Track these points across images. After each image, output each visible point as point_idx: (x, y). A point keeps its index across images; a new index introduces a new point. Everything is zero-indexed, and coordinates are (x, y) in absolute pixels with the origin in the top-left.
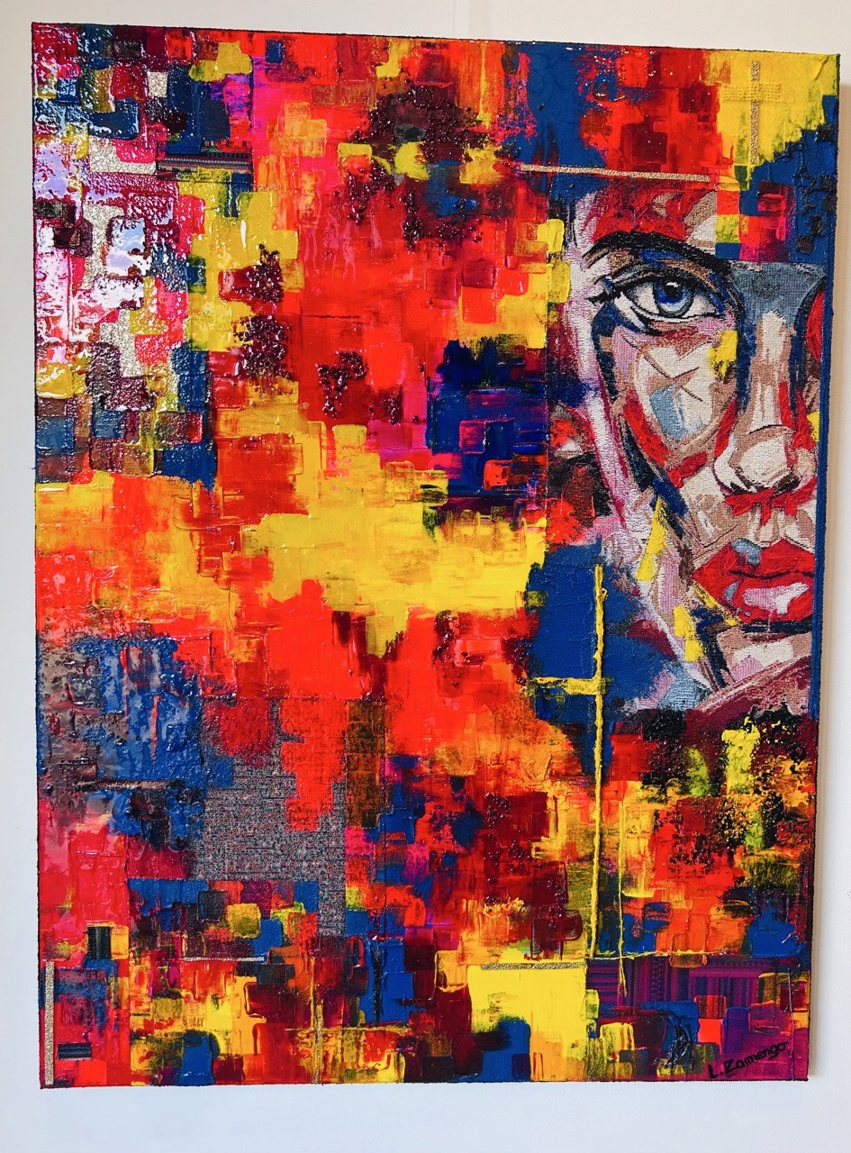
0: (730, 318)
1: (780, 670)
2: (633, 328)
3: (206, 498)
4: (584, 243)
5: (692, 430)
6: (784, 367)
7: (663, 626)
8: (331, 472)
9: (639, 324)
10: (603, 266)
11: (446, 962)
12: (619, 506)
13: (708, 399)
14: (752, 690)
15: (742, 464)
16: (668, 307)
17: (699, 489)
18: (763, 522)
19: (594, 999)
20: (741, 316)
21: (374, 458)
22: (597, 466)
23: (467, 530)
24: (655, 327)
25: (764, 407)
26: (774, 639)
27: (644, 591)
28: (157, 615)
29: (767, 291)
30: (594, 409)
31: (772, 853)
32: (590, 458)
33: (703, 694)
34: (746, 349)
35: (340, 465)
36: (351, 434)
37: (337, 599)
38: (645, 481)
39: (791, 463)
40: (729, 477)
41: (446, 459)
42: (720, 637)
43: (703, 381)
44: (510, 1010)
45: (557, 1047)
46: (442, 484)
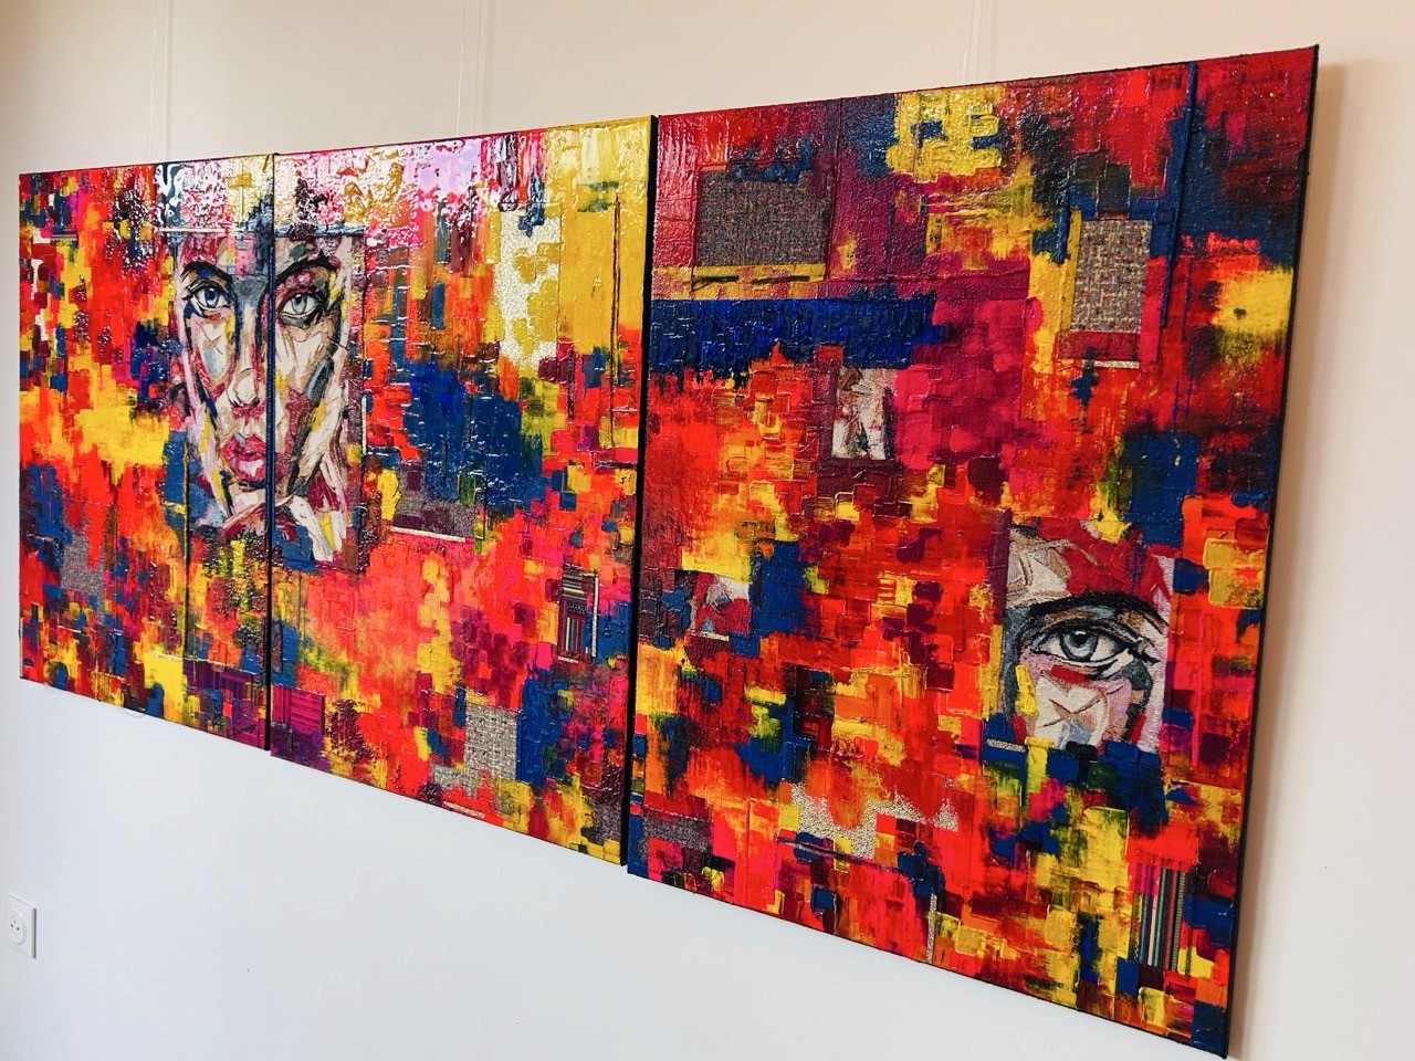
0: (232, 307)
1: (252, 509)
2: (198, 314)
3: (65, 400)
4: (181, 269)
5: (219, 370)
6: (253, 335)
7: (209, 480)
8: (101, 389)
9: (200, 312)
10: (187, 281)
11: (137, 647)
12: (194, 411)
13: (225, 353)
14: (243, 520)
15: (238, 390)
16: (211, 303)
17: (222, 403)
18: (246, 424)
19: (186, 681)
20: (237, 306)
21: (113, 382)
22: (186, 388)
23: (143, 421)
24: (206, 313)
25: (246, 361)
26: (251, 491)
27: (203, 459)
28: (52, 457)
29: (246, 293)
30: (185, 358)
31: (251, 614)
32: (183, 385)
33: (224, 519)
34: (239, 325)
35: (104, 385)
36: (107, 369)
37: (102, 455)
38: (203, 398)
39: (257, 390)
40: (234, 399)
41: (137, 383)
42: (230, 487)
43: (223, 342)
44: (158, 680)
45: (173, 703)
46: (135, 396)
